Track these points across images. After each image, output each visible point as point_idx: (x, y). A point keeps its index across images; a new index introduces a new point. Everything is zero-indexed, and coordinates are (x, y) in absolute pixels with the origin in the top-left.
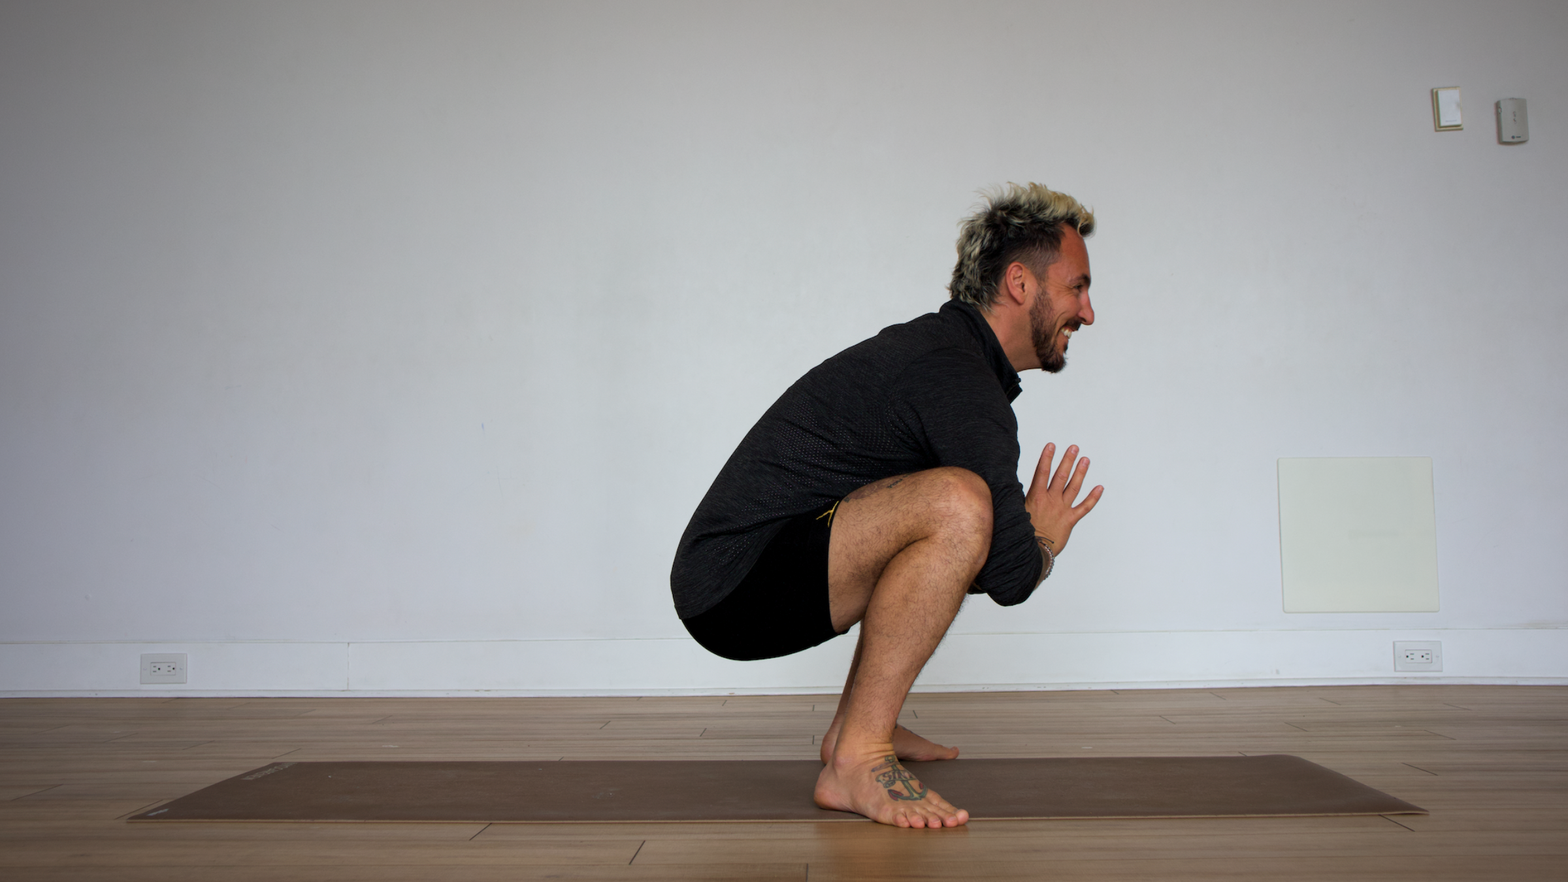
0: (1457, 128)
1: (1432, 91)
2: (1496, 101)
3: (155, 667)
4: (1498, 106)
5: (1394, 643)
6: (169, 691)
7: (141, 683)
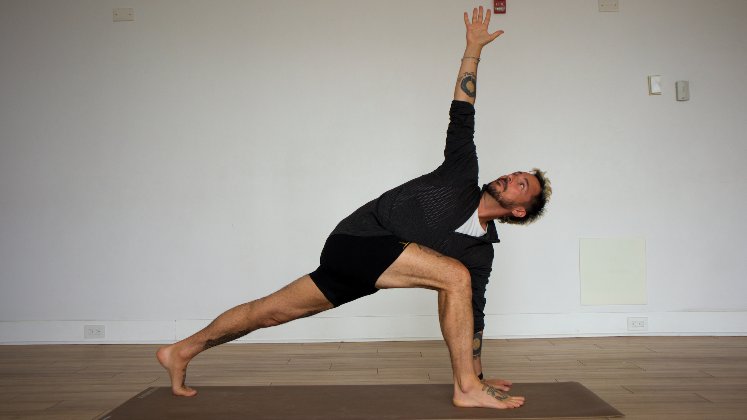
0: (659, 94)
1: (648, 77)
2: (676, 82)
3: (91, 331)
4: (676, 84)
5: (628, 318)
6: (97, 341)
7: (85, 338)
